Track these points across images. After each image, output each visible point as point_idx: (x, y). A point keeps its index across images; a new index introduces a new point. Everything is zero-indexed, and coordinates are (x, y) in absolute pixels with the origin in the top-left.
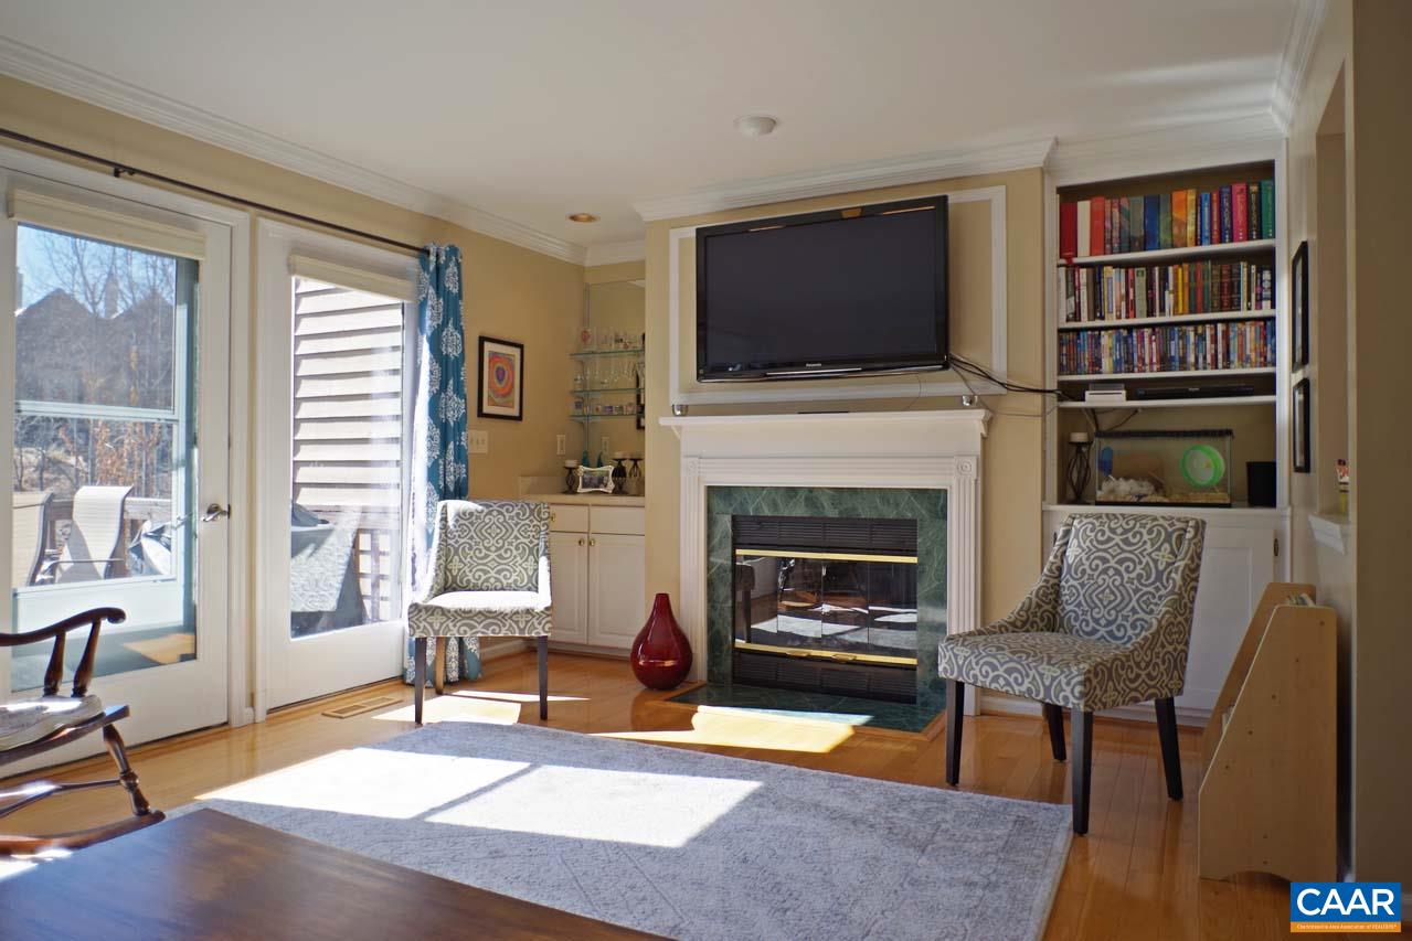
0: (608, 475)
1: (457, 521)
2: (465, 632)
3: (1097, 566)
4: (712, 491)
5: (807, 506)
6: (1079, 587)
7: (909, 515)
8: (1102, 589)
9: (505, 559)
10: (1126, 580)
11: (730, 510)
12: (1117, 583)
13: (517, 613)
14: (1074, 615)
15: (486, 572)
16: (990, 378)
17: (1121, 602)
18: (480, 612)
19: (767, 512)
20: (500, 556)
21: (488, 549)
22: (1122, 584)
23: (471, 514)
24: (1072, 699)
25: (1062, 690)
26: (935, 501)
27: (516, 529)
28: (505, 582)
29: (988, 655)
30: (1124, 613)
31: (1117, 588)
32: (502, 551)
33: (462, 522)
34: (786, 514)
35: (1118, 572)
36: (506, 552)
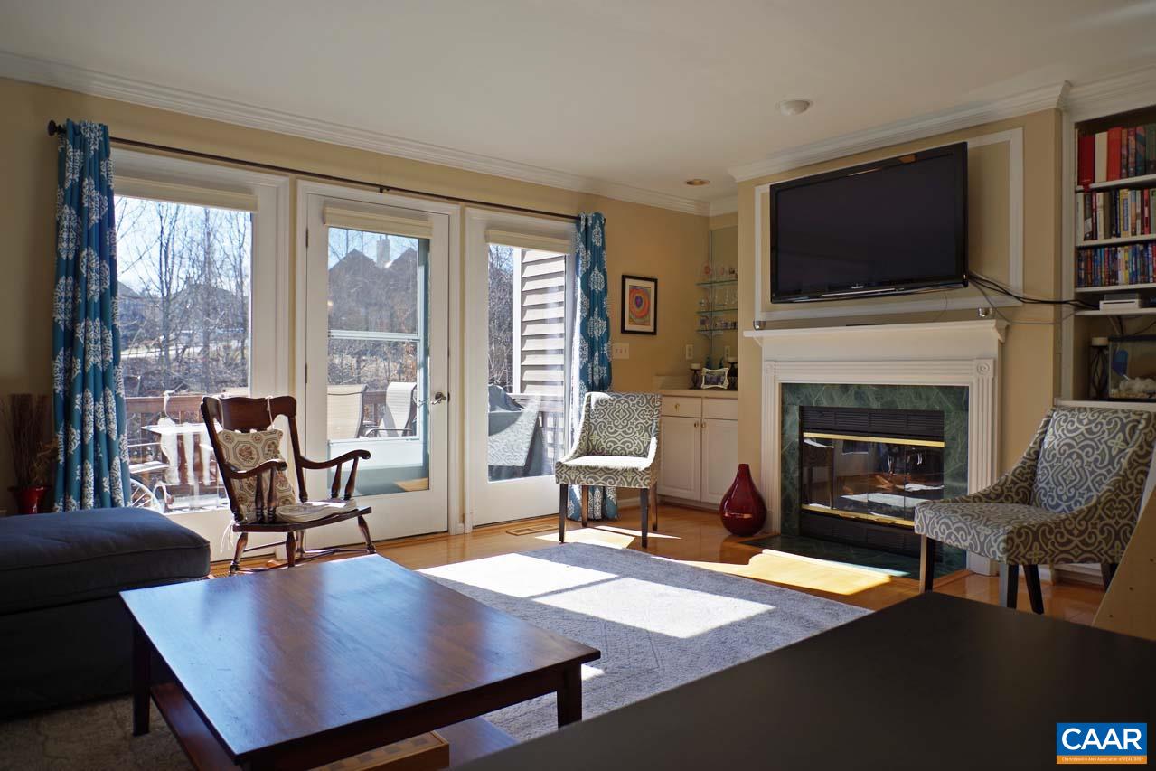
0: (724, 375)
1: (597, 407)
2: (592, 482)
3: (1065, 451)
4: (786, 388)
5: (856, 398)
6: (1049, 468)
7: (938, 408)
8: (1065, 471)
9: (628, 434)
10: (1085, 463)
11: (799, 401)
12: (1077, 466)
13: (626, 471)
14: (1043, 491)
15: (615, 443)
16: (1007, 293)
17: (1080, 481)
18: (601, 469)
19: (825, 403)
20: (625, 432)
21: (617, 427)
22: (1081, 467)
23: (606, 402)
24: (998, 554)
25: (992, 546)
26: (959, 396)
27: (636, 413)
28: (628, 451)
29: (945, 517)
30: (1081, 491)
31: (1077, 469)
32: (626, 429)
33: (600, 407)
34: (840, 405)
35: (1080, 457)
36: (629, 429)
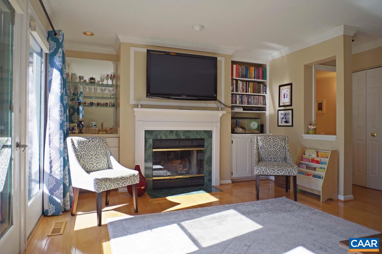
1: (79, 145)
3: (268, 146)
4: (147, 132)
5: (176, 135)
6: (265, 151)
7: (203, 137)
11: (152, 137)
13: (131, 176)
15: (92, 164)
16: (221, 103)
18: (120, 178)
19: (164, 138)
20: (96, 158)
26: (209, 133)
27: (99, 147)
29: (271, 168)
36: (98, 156)
